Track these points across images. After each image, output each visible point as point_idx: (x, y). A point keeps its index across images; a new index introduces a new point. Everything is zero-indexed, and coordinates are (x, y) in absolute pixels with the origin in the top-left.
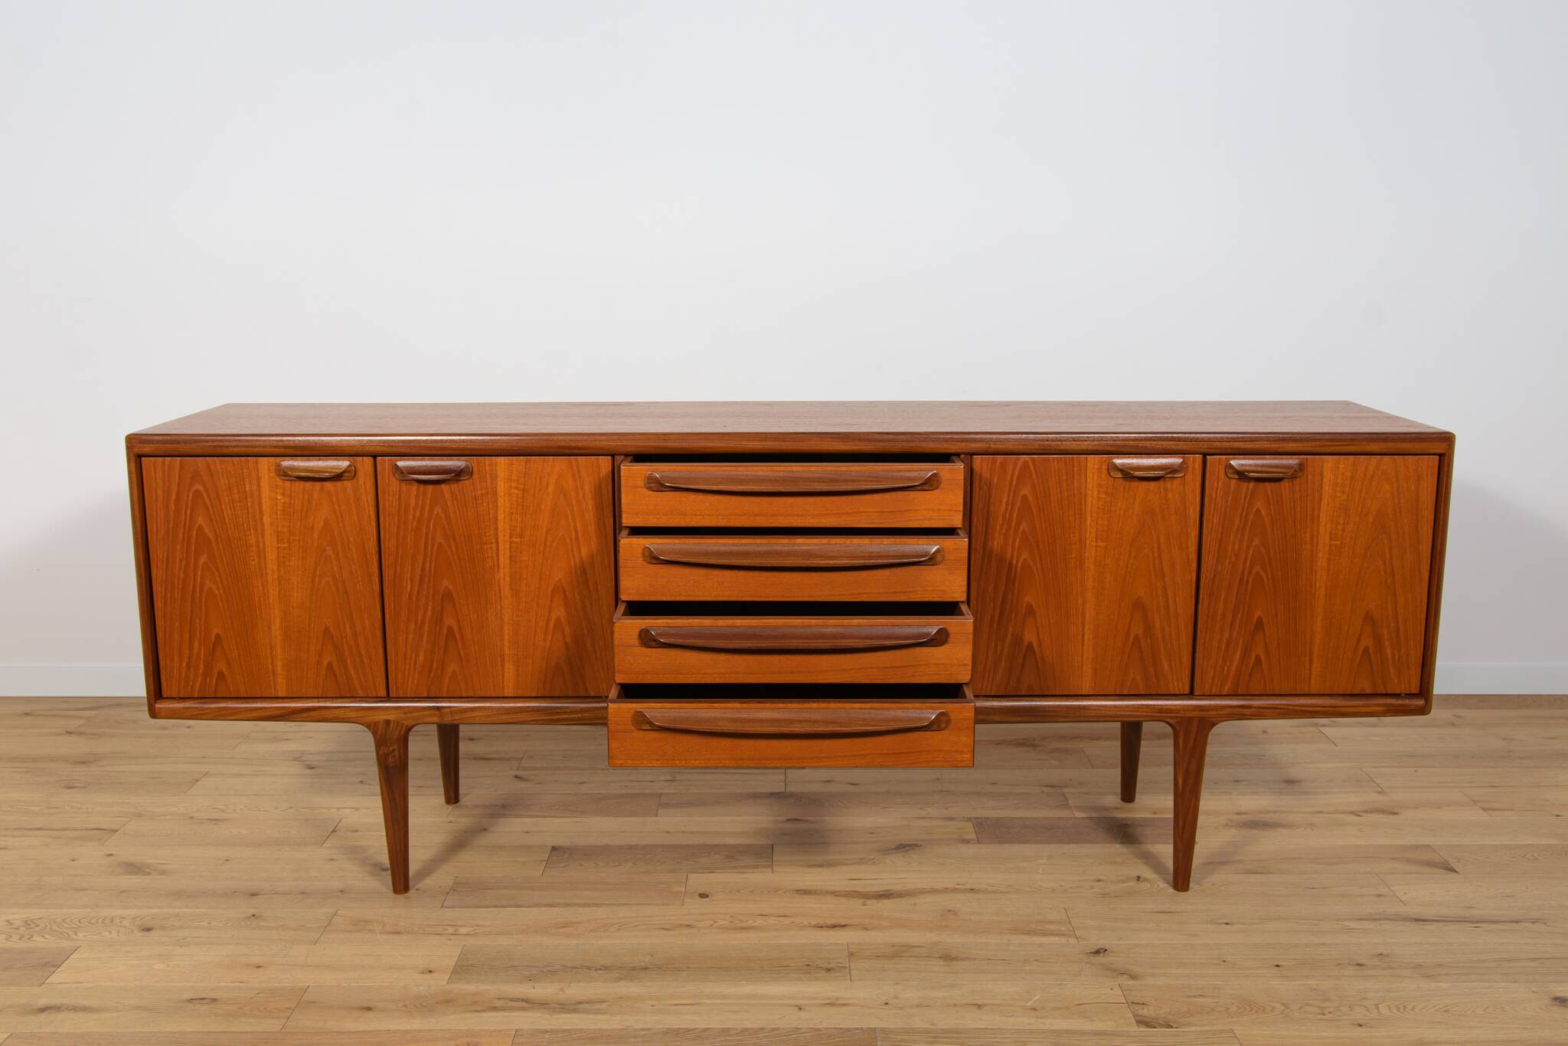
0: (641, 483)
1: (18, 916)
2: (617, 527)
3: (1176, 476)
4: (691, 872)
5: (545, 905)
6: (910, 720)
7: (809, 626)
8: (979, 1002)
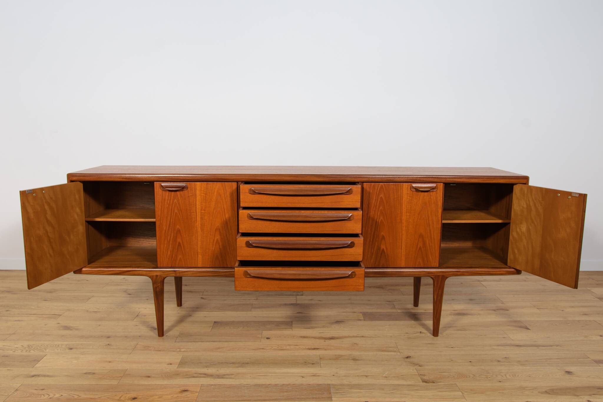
0: (247, 191)
1: (26, 344)
2: (238, 207)
3: (434, 190)
4: (263, 330)
5: (212, 341)
6: (342, 274)
7: (306, 241)
8: (367, 375)
